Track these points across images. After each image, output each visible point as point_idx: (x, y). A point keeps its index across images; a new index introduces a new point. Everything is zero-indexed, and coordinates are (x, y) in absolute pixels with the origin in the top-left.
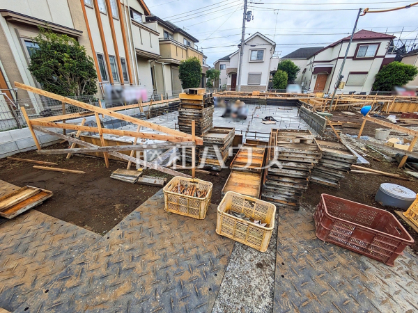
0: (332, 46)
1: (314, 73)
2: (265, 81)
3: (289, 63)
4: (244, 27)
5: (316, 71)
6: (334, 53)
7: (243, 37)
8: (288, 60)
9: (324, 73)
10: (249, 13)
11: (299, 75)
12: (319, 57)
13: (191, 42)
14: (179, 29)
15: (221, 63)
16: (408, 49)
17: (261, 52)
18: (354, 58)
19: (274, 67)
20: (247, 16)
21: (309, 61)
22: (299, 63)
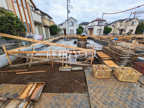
0: (92, 22)
1: (88, 29)
2: (75, 32)
3: (81, 26)
4: (68, 15)
5: (89, 29)
6: (93, 24)
7: (68, 18)
8: (80, 25)
9: (91, 29)
10: (69, 11)
11: (84, 30)
12: (89, 25)
13: (50, 19)
14: (47, 14)
15: (59, 26)
16: (108, 24)
17: (73, 23)
18: (98, 25)
19: (78, 28)
20: (69, 12)
21: (86, 26)
22: (84, 27)
